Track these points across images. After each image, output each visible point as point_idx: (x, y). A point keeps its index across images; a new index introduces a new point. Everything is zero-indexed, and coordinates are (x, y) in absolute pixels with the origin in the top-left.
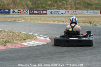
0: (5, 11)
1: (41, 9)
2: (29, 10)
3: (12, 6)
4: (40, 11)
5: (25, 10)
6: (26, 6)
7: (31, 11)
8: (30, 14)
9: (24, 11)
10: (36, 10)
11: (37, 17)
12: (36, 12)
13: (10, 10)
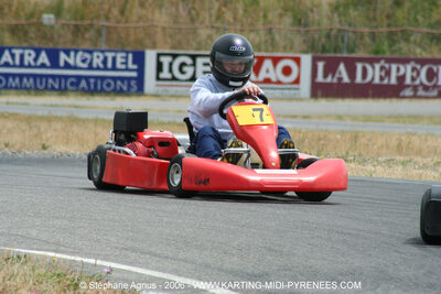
0: (97, 61)
1: (419, 53)
2: (306, 60)
3: (161, 18)
4: (407, 70)
5: (276, 61)
6: (288, 20)
7: (331, 68)
8: (319, 91)
9: (268, 64)
10: (372, 61)
11: (367, 118)
12: (374, 74)
13: (139, 59)
